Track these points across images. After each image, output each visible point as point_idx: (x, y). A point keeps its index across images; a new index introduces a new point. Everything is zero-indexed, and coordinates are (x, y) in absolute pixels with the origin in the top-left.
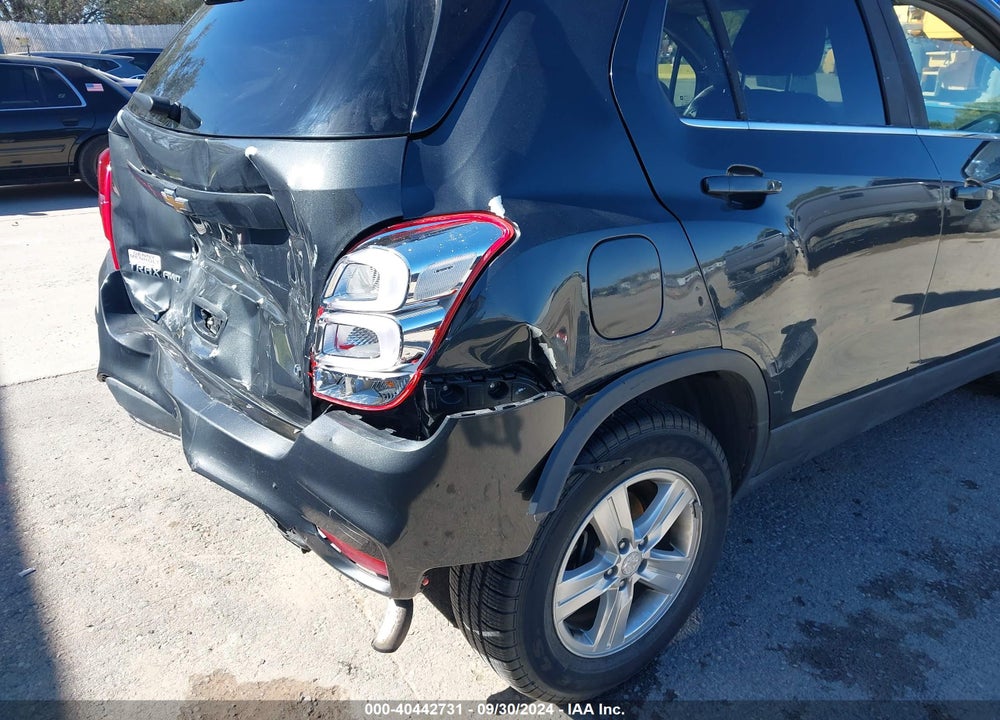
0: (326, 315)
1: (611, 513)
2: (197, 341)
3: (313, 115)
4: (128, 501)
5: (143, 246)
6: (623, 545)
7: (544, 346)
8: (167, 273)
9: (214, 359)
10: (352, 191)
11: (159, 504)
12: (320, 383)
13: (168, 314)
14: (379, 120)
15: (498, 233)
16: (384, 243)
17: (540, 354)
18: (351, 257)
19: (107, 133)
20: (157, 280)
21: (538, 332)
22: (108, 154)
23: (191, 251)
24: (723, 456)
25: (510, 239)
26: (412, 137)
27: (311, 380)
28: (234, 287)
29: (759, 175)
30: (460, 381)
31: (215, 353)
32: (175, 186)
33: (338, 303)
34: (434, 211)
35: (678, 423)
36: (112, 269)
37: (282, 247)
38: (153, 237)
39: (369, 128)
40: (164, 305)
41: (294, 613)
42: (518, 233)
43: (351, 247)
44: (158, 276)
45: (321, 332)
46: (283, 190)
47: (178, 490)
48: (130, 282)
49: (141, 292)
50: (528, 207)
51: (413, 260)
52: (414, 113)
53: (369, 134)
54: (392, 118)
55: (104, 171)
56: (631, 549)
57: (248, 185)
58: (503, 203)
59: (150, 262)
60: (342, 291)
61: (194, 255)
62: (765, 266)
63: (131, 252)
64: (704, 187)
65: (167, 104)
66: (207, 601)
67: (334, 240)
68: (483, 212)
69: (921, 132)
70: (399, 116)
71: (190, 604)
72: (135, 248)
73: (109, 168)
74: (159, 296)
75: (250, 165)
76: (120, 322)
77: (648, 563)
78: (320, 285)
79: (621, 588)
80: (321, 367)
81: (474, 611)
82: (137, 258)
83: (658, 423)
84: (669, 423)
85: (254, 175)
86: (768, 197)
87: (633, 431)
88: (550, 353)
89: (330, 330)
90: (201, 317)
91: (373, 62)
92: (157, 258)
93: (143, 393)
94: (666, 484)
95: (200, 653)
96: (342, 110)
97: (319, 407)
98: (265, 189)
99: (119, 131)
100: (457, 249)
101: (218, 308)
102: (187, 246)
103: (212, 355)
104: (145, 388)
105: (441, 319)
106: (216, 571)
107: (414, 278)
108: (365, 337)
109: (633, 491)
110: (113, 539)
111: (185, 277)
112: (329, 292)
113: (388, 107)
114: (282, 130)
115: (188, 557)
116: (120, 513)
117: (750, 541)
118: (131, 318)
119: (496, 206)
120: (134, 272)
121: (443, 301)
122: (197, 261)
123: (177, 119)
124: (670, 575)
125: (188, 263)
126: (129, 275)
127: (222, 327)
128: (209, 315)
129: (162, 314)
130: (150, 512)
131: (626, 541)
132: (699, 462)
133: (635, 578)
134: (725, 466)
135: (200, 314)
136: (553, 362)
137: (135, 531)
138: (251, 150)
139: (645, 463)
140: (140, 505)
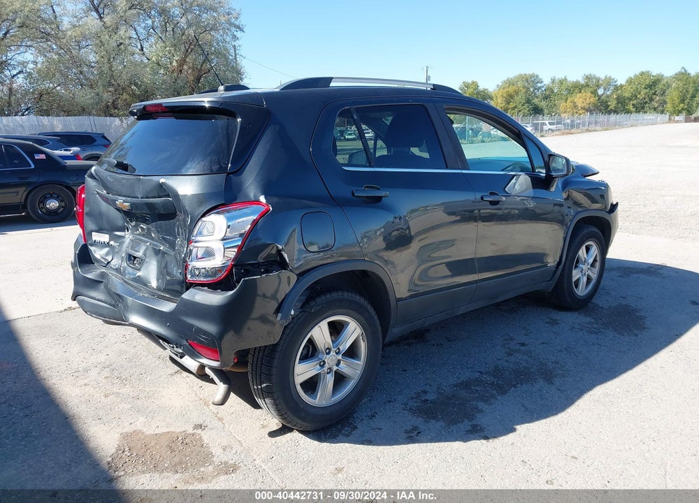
0: (193, 244)
1: (320, 333)
2: (130, 270)
3: (189, 165)
4: (80, 369)
5: (100, 230)
6: (327, 351)
7: (283, 253)
8: (112, 243)
9: (139, 276)
10: (203, 194)
11: (97, 370)
12: (189, 276)
13: (112, 263)
14: (215, 167)
15: (263, 209)
16: (218, 213)
17: (282, 256)
18: (204, 219)
19: (85, 177)
20: (106, 247)
21: (280, 247)
22: (84, 187)
23: (125, 231)
24: (374, 313)
25: (267, 211)
26: (228, 174)
27: (186, 274)
28: (148, 244)
29: (379, 189)
30: (248, 267)
31: (139, 274)
32: (124, 198)
33: (198, 238)
34: (237, 201)
35: (350, 294)
36: (82, 242)
37: (174, 221)
38: (106, 225)
39: (212, 170)
40: (109, 258)
41: (173, 408)
42: (271, 209)
43: (204, 215)
44: (108, 245)
45: (191, 251)
46: (176, 195)
47: (107, 363)
48: (92, 248)
49: (98, 253)
50: (275, 200)
51: (229, 219)
52: (229, 165)
53: (212, 172)
54: (221, 167)
55: (80, 196)
56: (332, 353)
57: (160, 195)
58: (266, 198)
59: (104, 238)
60: (200, 233)
61: (127, 233)
62: (395, 233)
63: (93, 233)
64: (353, 194)
65: (122, 163)
66: (127, 406)
67: (197, 213)
68: (258, 202)
69: (464, 171)
70: (224, 166)
71: (119, 408)
72: (96, 232)
73: (83, 196)
74: (107, 254)
75: (161, 186)
76: (87, 267)
77: (342, 362)
78: (191, 232)
79: (328, 373)
80: (190, 267)
81: (258, 376)
82: (96, 237)
83: (340, 293)
84: (346, 294)
85: (163, 190)
86: (383, 198)
87: (328, 296)
88: (286, 256)
89: (194, 251)
90: (131, 260)
91: (213, 145)
92: (107, 236)
93: (99, 300)
94: (347, 324)
95: (125, 425)
96: (200, 164)
97: (189, 286)
98: (168, 196)
99: (92, 176)
100: (247, 215)
101: (140, 254)
102: (123, 229)
103: (138, 275)
104: (100, 298)
105: (240, 243)
106: (131, 395)
107: (229, 227)
108: (209, 254)
109: (331, 325)
110: (74, 385)
111: (121, 244)
112: (195, 233)
113: (219, 163)
114: (176, 172)
115: (115, 390)
116: (77, 374)
117: (405, 370)
118: (91, 266)
119: (262, 199)
120: (95, 244)
121: (241, 235)
122: (128, 236)
123: (126, 170)
124: (354, 370)
125: (123, 237)
126: (92, 245)
127: (142, 261)
128: (135, 258)
129: (108, 263)
130: (93, 373)
131: (329, 349)
132: (361, 313)
133: (335, 368)
134: (376, 317)
135: (131, 258)
136: (287, 260)
137: (86, 381)
138: (162, 180)
139: (335, 311)
140: (87, 370)
